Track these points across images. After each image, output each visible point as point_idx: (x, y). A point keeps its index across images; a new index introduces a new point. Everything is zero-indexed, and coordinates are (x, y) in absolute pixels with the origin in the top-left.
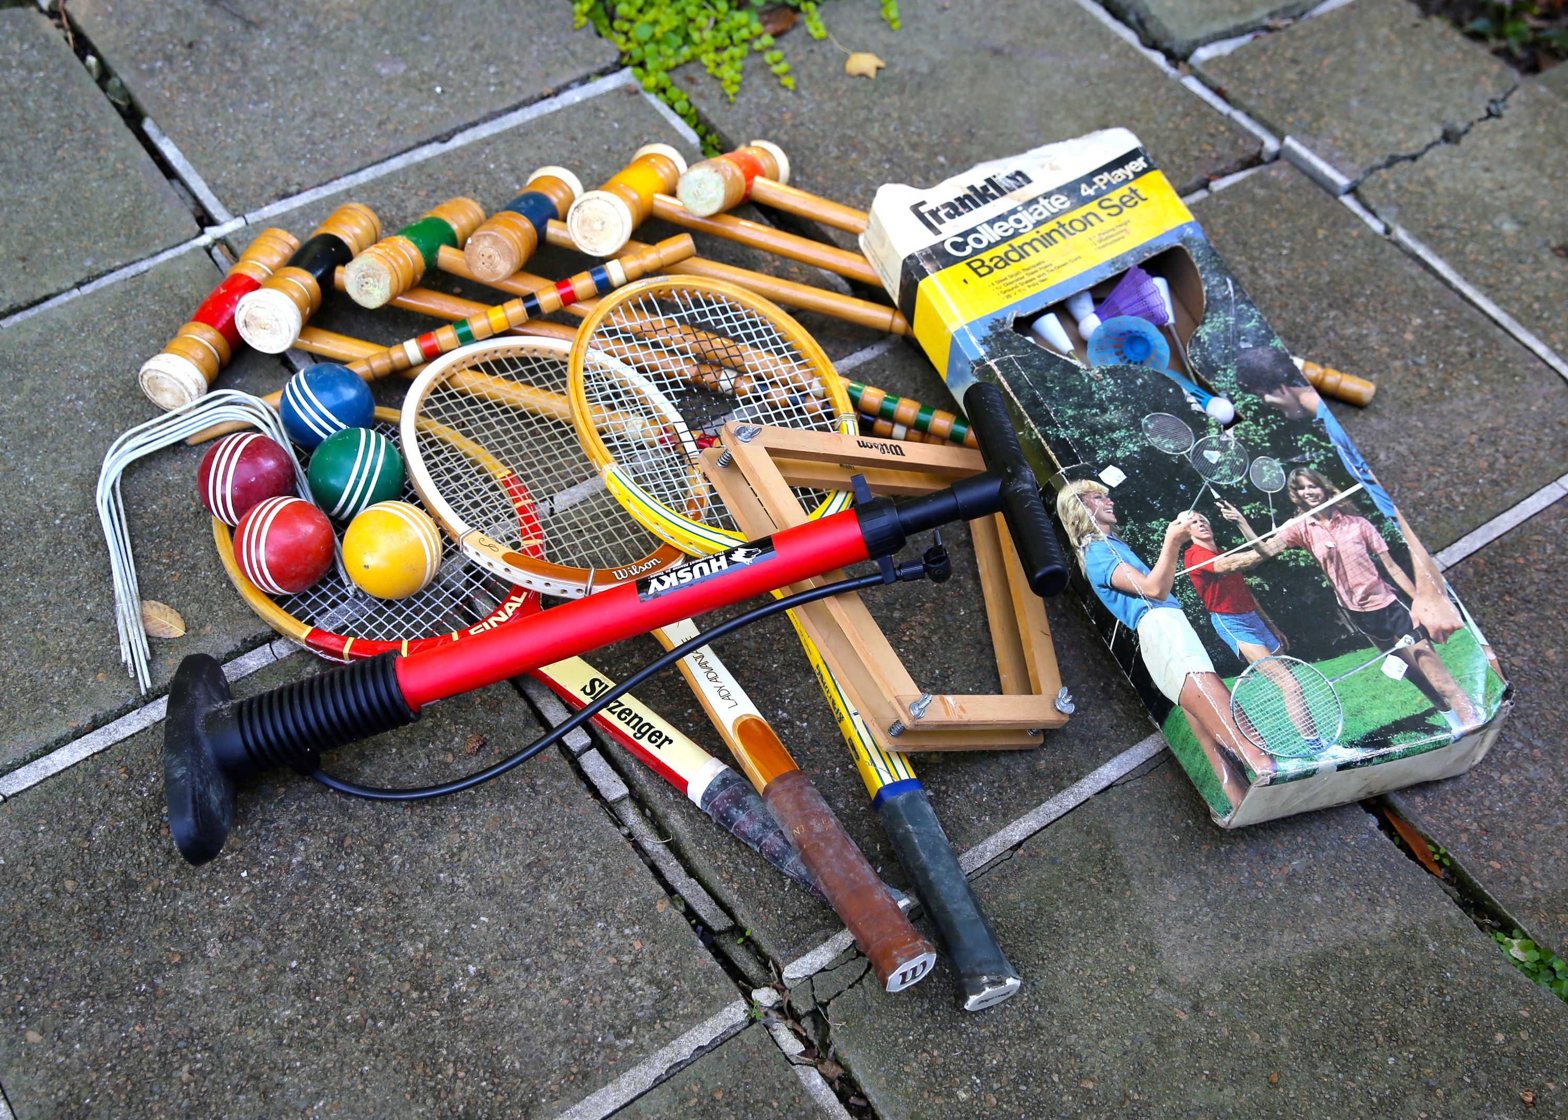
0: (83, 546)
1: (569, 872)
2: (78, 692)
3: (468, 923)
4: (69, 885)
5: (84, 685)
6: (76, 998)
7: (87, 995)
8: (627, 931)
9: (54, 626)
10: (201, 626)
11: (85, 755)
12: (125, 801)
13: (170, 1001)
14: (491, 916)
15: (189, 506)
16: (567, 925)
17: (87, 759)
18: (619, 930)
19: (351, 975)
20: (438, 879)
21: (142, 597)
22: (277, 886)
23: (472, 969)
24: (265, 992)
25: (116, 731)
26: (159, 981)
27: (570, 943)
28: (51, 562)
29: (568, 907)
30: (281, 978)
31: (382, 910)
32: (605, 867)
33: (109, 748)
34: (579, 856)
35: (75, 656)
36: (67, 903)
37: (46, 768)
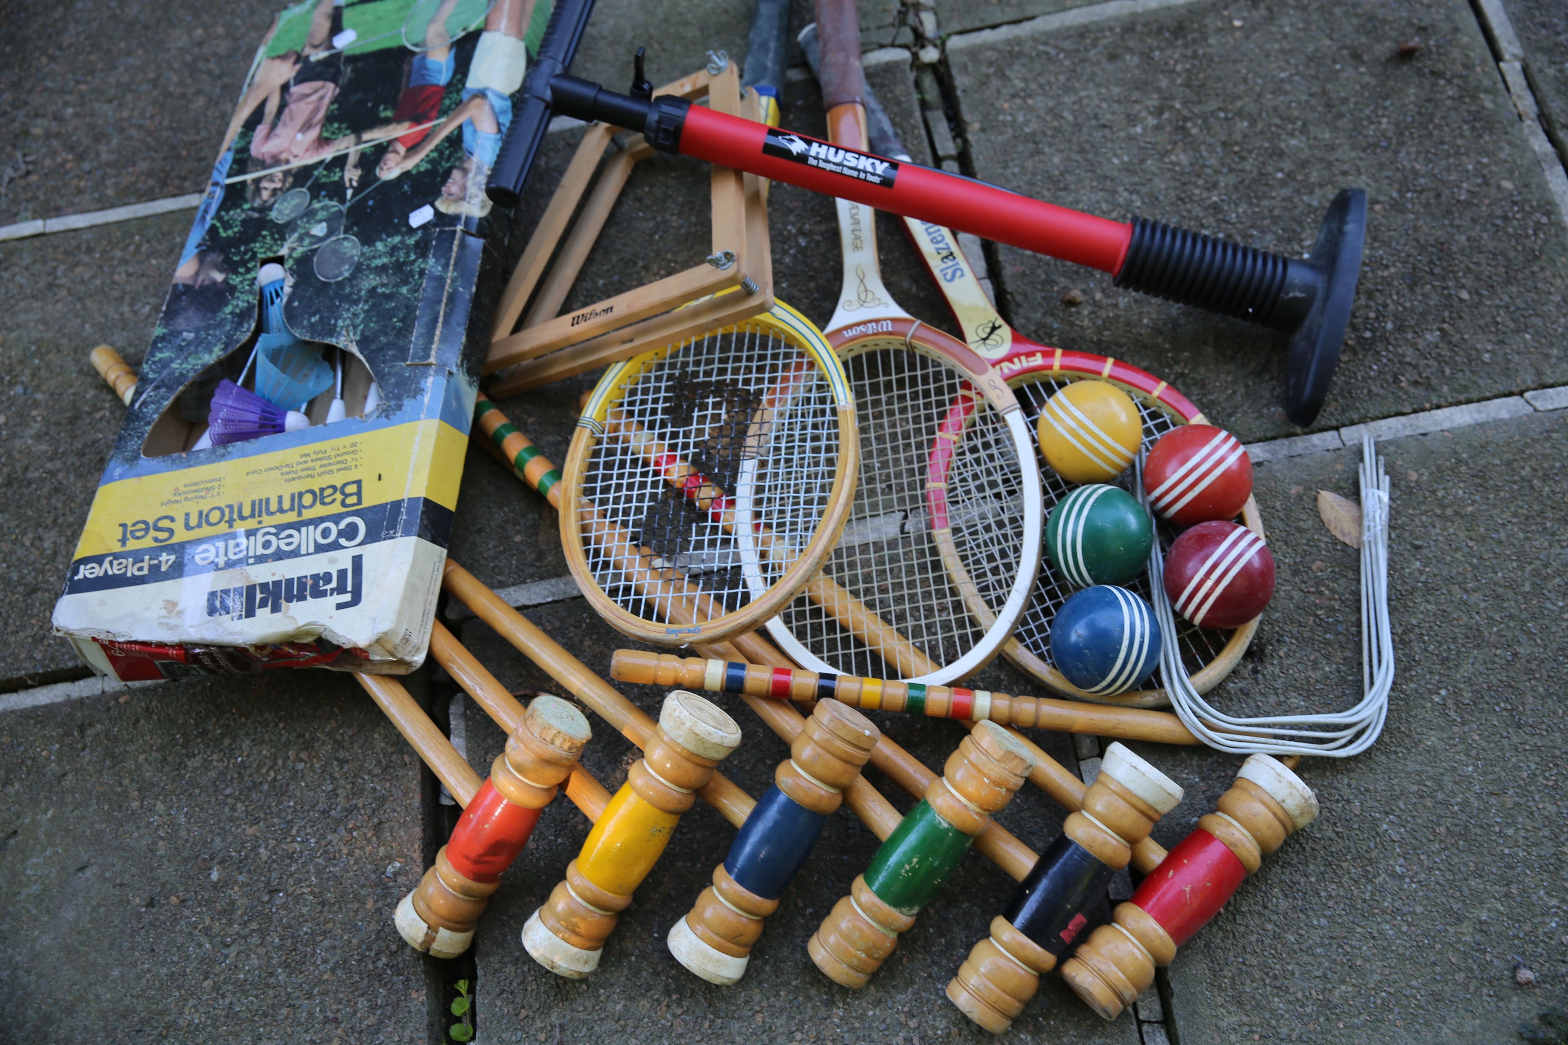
0: (1417, 647)
1: (1034, 174)
2: (1438, 467)
3: (1130, 163)
4: (1465, 295)
5: (1431, 474)
6: (1468, 204)
7: (1459, 201)
8: (1009, 118)
9: (1458, 555)
10: (1300, 497)
11: (1439, 412)
12: (1403, 356)
13: (1388, 177)
14: (1109, 161)
15: (1287, 656)
16: (1053, 137)
17: (1438, 407)
18: (1015, 120)
19: (1236, 153)
20: (1144, 203)
21: (1358, 551)
22: (1279, 239)
23: (1139, 129)
24: (1309, 161)
25: (1404, 427)
26: (1395, 194)
27: (1056, 124)
28: (1454, 639)
29: (1047, 149)
30: (1293, 168)
31: (1197, 192)
32: (1006, 167)
33: (1415, 411)
34: (1022, 184)
35: (1438, 512)
36: (1468, 282)
37: (1479, 412)
